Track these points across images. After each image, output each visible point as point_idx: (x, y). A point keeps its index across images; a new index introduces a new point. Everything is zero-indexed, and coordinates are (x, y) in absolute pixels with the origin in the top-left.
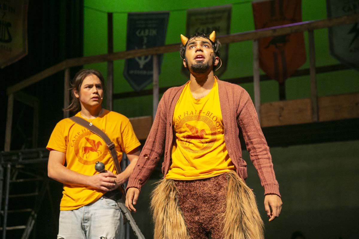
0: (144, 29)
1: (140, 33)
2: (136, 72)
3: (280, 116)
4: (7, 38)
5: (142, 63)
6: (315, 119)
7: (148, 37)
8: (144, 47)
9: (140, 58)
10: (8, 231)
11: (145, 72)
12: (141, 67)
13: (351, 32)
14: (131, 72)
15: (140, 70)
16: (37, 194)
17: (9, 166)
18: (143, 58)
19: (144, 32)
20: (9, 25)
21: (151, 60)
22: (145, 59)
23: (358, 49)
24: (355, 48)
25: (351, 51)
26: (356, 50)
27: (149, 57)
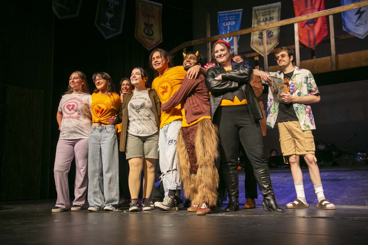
0: (228, 21)
1: (225, 24)
3: (313, 69)
4: (151, 33)
6: (334, 69)
7: (230, 26)
8: (228, 32)
9: (226, 39)
13: (356, 14)
18: (228, 38)
19: (228, 24)
20: (152, 25)
21: (233, 40)
22: (229, 39)
23: (361, 24)
24: (359, 24)
25: (357, 26)
26: (360, 25)
27: (232, 38)
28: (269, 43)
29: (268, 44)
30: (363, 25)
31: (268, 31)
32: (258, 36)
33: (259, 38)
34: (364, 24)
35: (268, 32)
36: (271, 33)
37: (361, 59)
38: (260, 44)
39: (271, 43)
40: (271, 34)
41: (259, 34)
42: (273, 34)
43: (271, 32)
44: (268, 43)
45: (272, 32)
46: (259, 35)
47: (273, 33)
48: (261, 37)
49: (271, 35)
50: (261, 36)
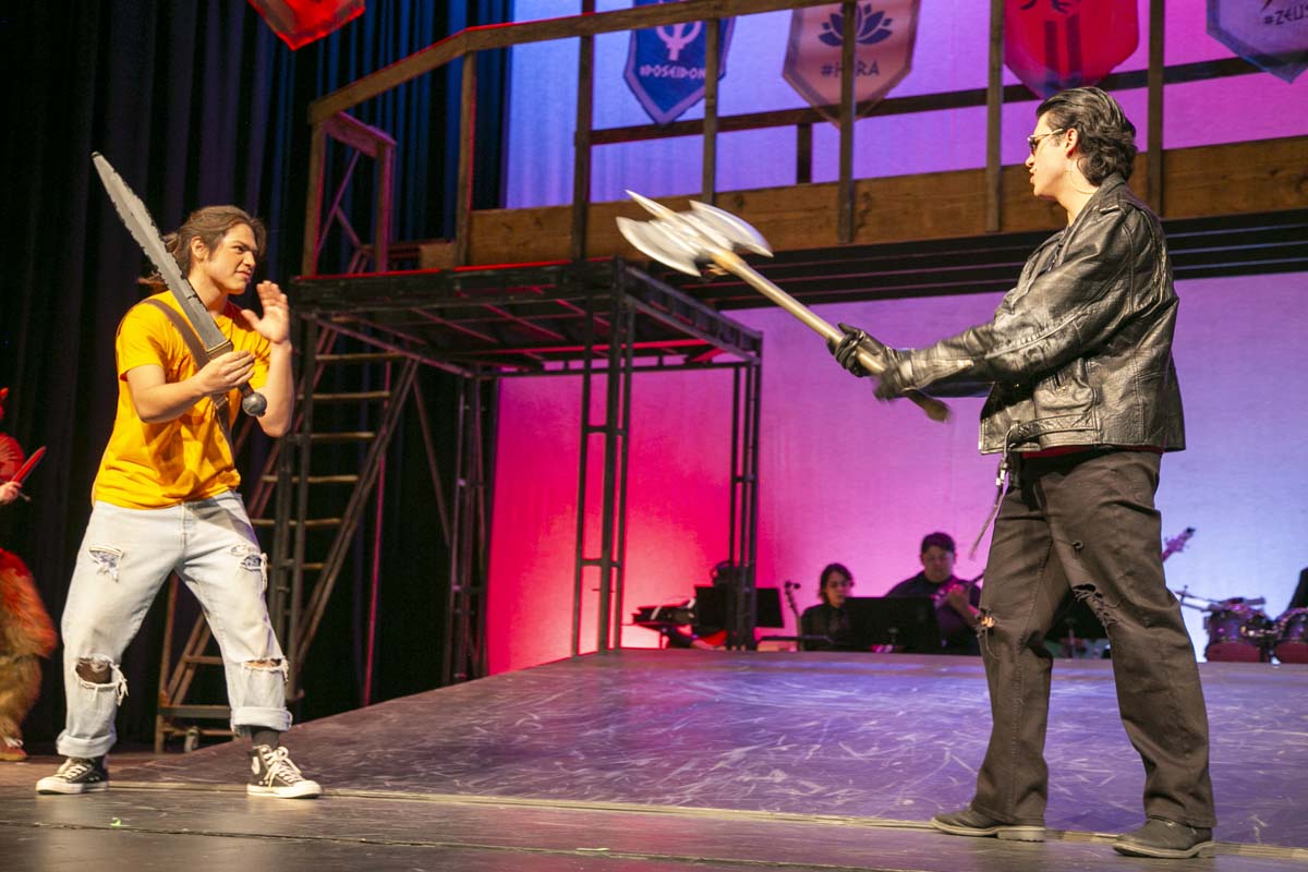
2: (659, 71)
5: (676, 43)
9: (670, 32)
10: (312, 486)
11: (683, 72)
12: (674, 56)
14: (645, 70)
15: (672, 64)
16: (386, 393)
17: (314, 316)
18: (679, 28)
21: (701, 35)
22: (686, 32)
23: (1286, 16)
24: (1280, 12)
25: (1269, 20)
26: (1283, 19)
27: (698, 25)
28: (867, 70)
29: (864, 74)
30: (1296, 18)
31: (868, 9)
32: (823, 31)
33: (824, 38)
34: (1301, 17)
35: (864, 17)
36: (882, 22)
37: (1273, 173)
38: (827, 71)
39: (875, 70)
40: (880, 26)
41: (828, 20)
42: (888, 28)
43: (880, 14)
44: (865, 66)
45: (886, 17)
46: (826, 26)
47: (888, 22)
48: (831, 34)
49: (881, 31)
50: (832, 30)
